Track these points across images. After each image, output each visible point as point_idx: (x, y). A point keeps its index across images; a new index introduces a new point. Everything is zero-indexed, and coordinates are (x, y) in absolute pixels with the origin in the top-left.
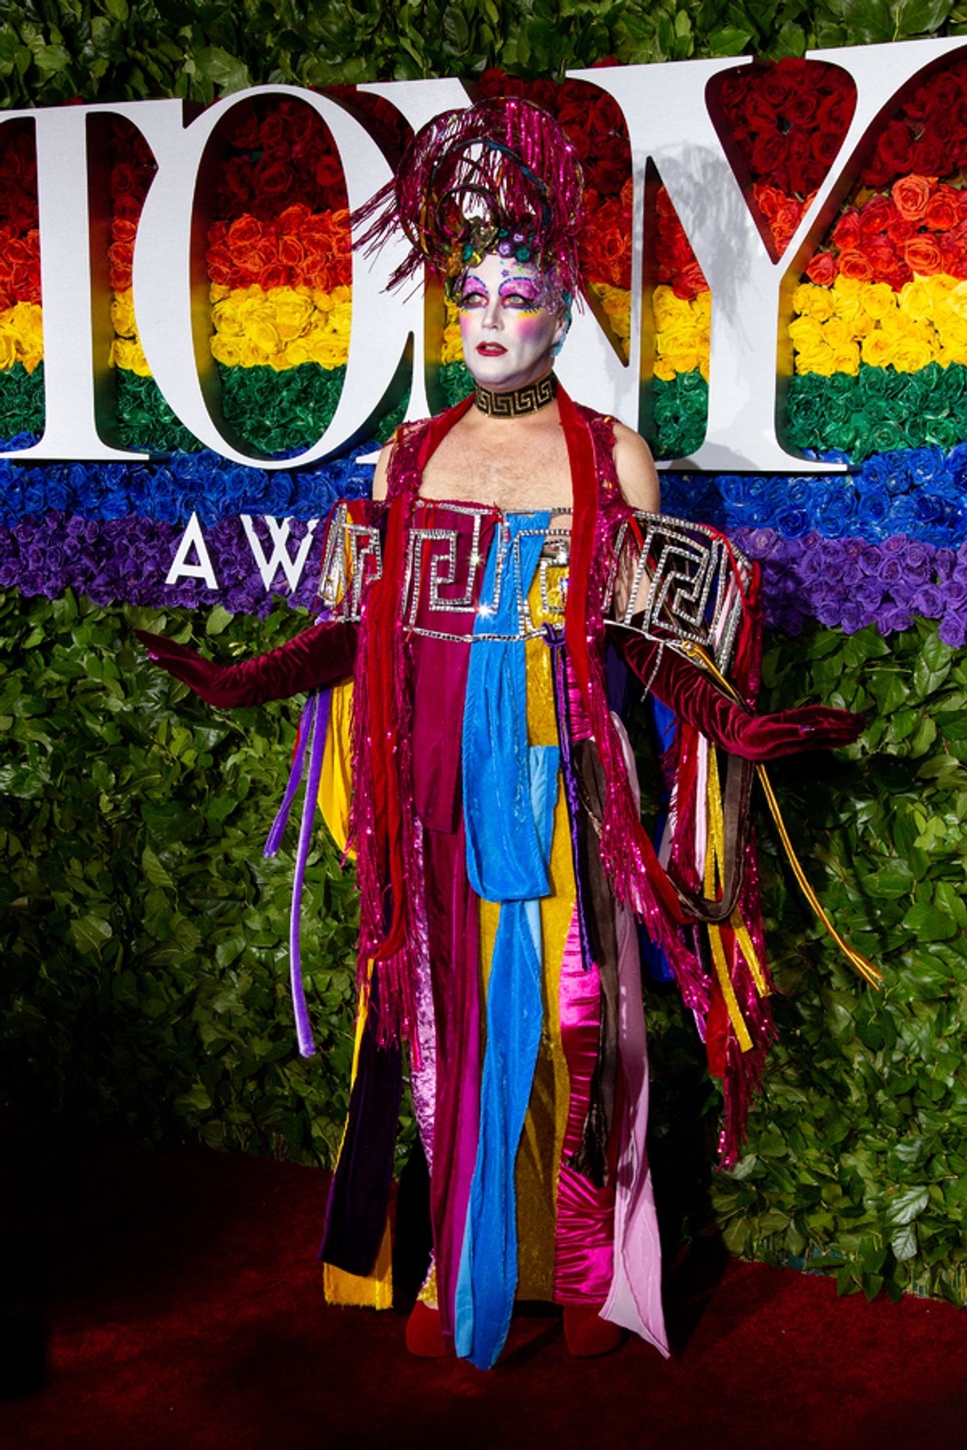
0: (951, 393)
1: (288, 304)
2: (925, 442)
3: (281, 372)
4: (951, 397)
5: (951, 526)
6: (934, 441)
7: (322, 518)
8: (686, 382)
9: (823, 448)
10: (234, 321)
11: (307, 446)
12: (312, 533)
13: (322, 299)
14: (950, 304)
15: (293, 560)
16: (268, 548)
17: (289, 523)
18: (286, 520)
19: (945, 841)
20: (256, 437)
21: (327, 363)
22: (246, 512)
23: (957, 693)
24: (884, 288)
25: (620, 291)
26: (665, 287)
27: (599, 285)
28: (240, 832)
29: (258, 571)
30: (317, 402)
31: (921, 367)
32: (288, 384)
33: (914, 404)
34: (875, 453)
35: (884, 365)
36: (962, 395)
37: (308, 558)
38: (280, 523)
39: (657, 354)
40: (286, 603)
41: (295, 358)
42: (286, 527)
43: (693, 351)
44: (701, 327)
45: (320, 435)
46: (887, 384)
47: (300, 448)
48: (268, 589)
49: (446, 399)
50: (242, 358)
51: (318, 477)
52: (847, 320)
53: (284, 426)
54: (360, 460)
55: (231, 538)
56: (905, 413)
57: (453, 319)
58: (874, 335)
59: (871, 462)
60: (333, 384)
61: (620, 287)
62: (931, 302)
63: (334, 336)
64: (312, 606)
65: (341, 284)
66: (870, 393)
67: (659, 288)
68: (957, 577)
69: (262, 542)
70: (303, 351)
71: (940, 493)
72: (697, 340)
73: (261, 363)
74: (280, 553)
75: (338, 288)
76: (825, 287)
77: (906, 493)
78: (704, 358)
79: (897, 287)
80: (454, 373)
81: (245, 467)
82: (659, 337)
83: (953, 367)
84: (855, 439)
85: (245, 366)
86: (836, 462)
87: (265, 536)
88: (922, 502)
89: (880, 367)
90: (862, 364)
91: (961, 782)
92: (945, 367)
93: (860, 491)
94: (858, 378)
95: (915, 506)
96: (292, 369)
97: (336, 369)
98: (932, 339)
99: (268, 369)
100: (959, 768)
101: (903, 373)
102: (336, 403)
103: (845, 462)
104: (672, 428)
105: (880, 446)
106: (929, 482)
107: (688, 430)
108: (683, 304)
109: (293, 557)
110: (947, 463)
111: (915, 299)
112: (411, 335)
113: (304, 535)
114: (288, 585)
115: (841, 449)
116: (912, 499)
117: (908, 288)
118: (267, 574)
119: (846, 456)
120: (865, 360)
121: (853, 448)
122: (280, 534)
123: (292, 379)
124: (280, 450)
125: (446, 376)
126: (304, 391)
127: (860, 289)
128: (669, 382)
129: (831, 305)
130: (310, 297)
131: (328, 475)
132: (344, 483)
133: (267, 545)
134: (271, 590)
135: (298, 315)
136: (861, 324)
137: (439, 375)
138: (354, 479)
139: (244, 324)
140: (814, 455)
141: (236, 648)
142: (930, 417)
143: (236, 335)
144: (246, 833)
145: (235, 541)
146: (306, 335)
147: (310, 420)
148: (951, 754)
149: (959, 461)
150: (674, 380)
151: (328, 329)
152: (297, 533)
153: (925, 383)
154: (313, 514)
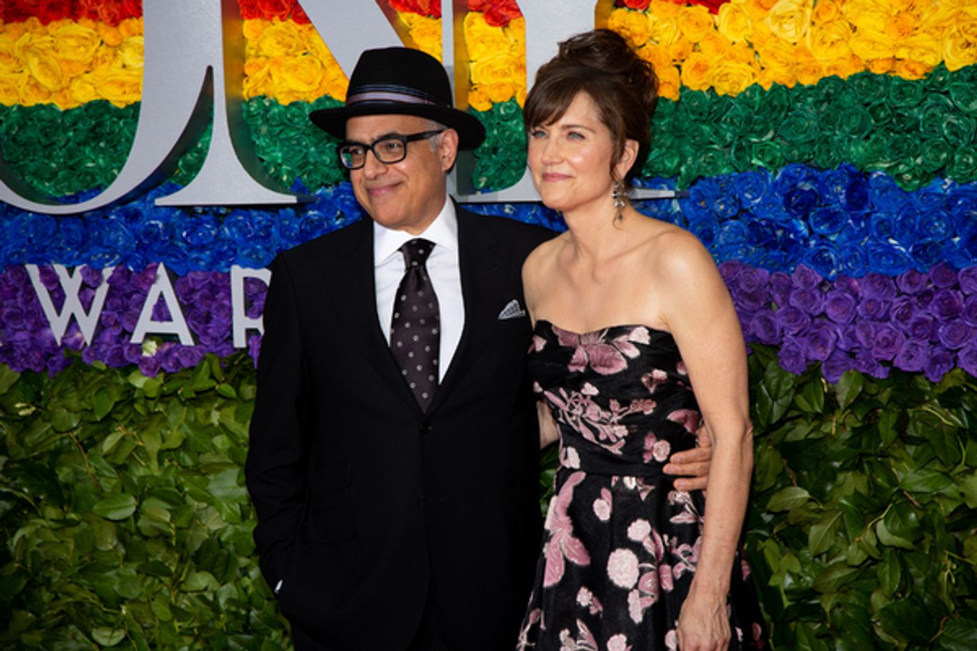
0: (775, 115)
1: (72, 37)
2: (752, 165)
3: (67, 112)
4: (776, 118)
5: (783, 249)
6: (760, 163)
7: (117, 264)
8: (502, 112)
9: (648, 175)
10: (9, 56)
11: (99, 189)
12: (108, 281)
13: (109, 35)
14: (769, 26)
15: (87, 310)
16: (59, 299)
17: (82, 271)
18: (78, 269)
19: (800, 577)
20: (42, 179)
21: (119, 99)
22: (31, 262)
23: (801, 420)
24: (701, 10)
25: (430, 21)
26: (475, 14)
27: (408, 15)
28: (30, 615)
29: (46, 324)
30: (107, 142)
31: (743, 89)
32: (75, 124)
33: (739, 128)
34: (702, 178)
35: (705, 89)
36: (786, 116)
37: (104, 308)
38: (71, 272)
39: (471, 84)
40: (80, 359)
41: (82, 94)
42: (78, 277)
43: (508, 80)
44: (516, 54)
45: (114, 177)
46: (710, 107)
47: (90, 191)
48: (59, 343)
49: (249, 134)
50: (22, 95)
51: (113, 220)
52: (663, 43)
53: (72, 168)
54: (159, 202)
55: (17, 290)
56: (729, 136)
57: (252, 52)
58: (693, 58)
59: (698, 187)
60: (125, 123)
61: (429, 16)
62: (749, 23)
63: (124, 70)
64: (109, 360)
65: (130, 17)
66: (693, 117)
67: (470, 14)
68: (794, 301)
69: (51, 293)
70: (90, 88)
71: (771, 216)
72: (512, 68)
73: (45, 102)
74: (72, 304)
75: (127, 21)
76: (640, 11)
77: (735, 217)
78: (521, 86)
79: (714, 10)
80: (259, 108)
81: (29, 212)
82: (472, 65)
83: (776, 88)
84: (680, 165)
85: (25, 105)
86: (661, 188)
87: (53, 287)
88: (753, 225)
89: (701, 91)
90: (683, 88)
91: (813, 515)
92: (767, 88)
93: (689, 217)
94: (678, 102)
95: (746, 231)
96: (79, 108)
97: (128, 107)
98: (752, 60)
99: (50, 107)
100: (810, 500)
101: (725, 96)
102: (130, 141)
103: (670, 188)
104: (491, 159)
105: (707, 172)
106: (758, 205)
107: (508, 161)
108: (497, 31)
109: (87, 306)
110: (775, 184)
111: (733, 20)
112: (210, 70)
113: (98, 283)
114: (82, 338)
115: (666, 176)
116: (742, 224)
117: (725, 9)
118: (58, 328)
119: (671, 182)
120: (686, 83)
121: (679, 174)
122: (71, 284)
123: (79, 118)
124: (68, 194)
125: (249, 112)
126: (93, 130)
127: (676, 11)
128: (485, 113)
129: (647, 29)
130: (96, 29)
131: (123, 219)
132: (140, 226)
133: (56, 295)
134: (63, 344)
135: (82, 49)
136: (679, 48)
137: (242, 111)
138: (153, 222)
139: (23, 59)
140: (639, 183)
141: (22, 408)
142: (754, 140)
143: (14, 72)
144: (37, 614)
145: (20, 293)
146: (92, 70)
147: (101, 161)
148: (799, 485)
149: (787, 182)
150: (490, 111)
151: (119, 64)
152: (91, 283)
153: (748, 105)
154: (108, 261)
